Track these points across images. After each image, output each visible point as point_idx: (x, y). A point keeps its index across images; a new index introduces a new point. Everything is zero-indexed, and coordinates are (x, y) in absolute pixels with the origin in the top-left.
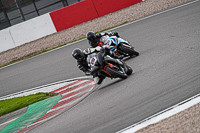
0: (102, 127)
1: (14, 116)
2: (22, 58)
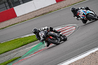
0: (78, 49)
1: (36, 44)
2: (39, 16)
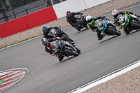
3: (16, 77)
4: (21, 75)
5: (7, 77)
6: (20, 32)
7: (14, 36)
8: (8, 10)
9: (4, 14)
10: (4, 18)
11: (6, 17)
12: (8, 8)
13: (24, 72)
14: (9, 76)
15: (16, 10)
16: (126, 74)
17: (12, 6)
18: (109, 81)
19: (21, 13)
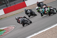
3: (11, 29)
4: (13, 28)
5: (7, 29)
6: (12, 11)
7: (10, 13)
8: (8, 3)
9: (6, 4)
10: (6, 6)
11: (7, 6)
12: (7, 2)
13: (14, 27)
14: (8, 29)
15: (11, 3)
16: (53, 28)
17: (9, 2)
18: (47, 31)
19: (12, 4)
